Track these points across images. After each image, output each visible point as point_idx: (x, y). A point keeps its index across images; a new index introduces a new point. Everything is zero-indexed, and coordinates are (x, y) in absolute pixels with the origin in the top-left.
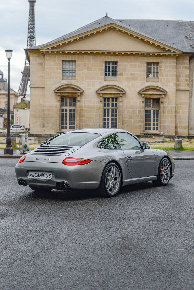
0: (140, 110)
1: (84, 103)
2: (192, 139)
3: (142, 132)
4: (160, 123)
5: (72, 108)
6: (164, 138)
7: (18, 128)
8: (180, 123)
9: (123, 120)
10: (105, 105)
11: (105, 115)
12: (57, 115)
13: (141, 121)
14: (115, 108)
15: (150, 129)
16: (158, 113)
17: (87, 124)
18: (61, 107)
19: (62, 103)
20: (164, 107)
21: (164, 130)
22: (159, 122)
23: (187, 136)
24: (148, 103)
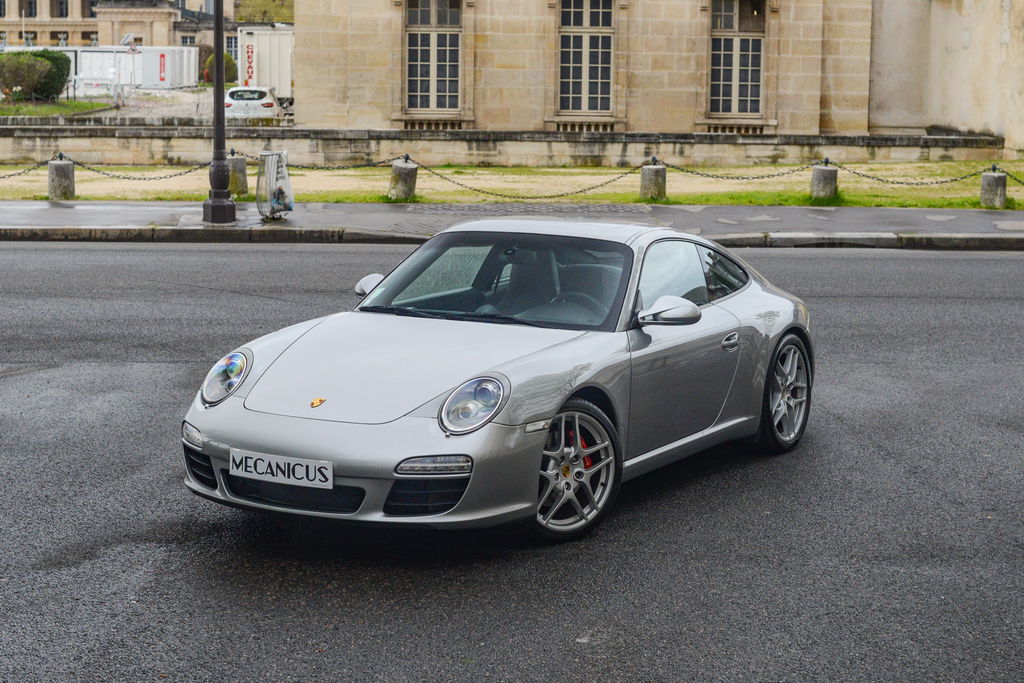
0: (693, 38)
1: (492, 13)
2: (879, 147)
3: (702, 120)
4: (767, 84)
5: (448, 31)
6: (778, 144)
7: (253, 99)
8: (839, 84)
9: (632, 74)
10: (565, 20)
11: (565, 57)
12: (394, 55)
13: (697, 80)
14: (601, 31)
15: (728, 108)
16: (760, 51)
17: (501, 92)
18: (406, 27)
19: (409, 11)
20: (780, 29)
21: (780, 112)
22: (762, 83)
23: (863, 138)
24: (723, 13)
